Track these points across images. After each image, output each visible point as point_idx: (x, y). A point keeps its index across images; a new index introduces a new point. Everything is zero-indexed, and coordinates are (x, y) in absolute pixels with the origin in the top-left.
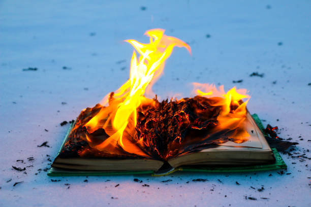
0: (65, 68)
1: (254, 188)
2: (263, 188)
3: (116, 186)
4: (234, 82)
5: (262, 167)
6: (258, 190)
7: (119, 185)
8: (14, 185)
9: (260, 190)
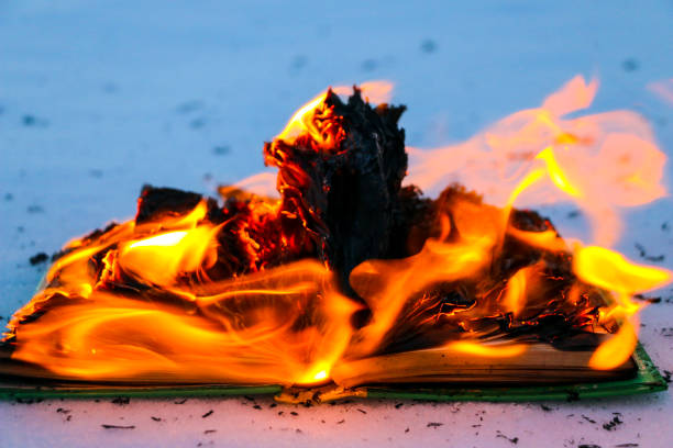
1: (593, 422)
2: (616, 420)
3: (205, 416)
5: (595, 386)
6: (604, 427)
7: (211, 412)
9: (607, 427)
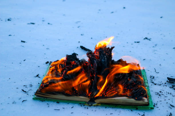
0: (49, 24)
2: (144, 115)
4: (135, 42)
7: (73, 107)
8: (22, 102)
